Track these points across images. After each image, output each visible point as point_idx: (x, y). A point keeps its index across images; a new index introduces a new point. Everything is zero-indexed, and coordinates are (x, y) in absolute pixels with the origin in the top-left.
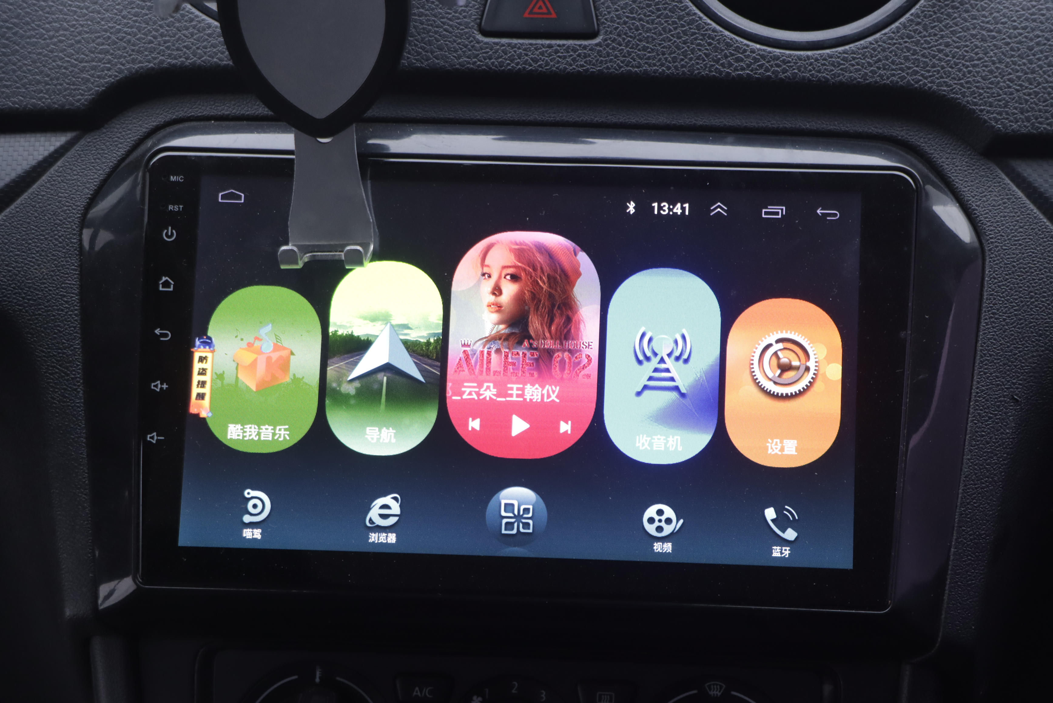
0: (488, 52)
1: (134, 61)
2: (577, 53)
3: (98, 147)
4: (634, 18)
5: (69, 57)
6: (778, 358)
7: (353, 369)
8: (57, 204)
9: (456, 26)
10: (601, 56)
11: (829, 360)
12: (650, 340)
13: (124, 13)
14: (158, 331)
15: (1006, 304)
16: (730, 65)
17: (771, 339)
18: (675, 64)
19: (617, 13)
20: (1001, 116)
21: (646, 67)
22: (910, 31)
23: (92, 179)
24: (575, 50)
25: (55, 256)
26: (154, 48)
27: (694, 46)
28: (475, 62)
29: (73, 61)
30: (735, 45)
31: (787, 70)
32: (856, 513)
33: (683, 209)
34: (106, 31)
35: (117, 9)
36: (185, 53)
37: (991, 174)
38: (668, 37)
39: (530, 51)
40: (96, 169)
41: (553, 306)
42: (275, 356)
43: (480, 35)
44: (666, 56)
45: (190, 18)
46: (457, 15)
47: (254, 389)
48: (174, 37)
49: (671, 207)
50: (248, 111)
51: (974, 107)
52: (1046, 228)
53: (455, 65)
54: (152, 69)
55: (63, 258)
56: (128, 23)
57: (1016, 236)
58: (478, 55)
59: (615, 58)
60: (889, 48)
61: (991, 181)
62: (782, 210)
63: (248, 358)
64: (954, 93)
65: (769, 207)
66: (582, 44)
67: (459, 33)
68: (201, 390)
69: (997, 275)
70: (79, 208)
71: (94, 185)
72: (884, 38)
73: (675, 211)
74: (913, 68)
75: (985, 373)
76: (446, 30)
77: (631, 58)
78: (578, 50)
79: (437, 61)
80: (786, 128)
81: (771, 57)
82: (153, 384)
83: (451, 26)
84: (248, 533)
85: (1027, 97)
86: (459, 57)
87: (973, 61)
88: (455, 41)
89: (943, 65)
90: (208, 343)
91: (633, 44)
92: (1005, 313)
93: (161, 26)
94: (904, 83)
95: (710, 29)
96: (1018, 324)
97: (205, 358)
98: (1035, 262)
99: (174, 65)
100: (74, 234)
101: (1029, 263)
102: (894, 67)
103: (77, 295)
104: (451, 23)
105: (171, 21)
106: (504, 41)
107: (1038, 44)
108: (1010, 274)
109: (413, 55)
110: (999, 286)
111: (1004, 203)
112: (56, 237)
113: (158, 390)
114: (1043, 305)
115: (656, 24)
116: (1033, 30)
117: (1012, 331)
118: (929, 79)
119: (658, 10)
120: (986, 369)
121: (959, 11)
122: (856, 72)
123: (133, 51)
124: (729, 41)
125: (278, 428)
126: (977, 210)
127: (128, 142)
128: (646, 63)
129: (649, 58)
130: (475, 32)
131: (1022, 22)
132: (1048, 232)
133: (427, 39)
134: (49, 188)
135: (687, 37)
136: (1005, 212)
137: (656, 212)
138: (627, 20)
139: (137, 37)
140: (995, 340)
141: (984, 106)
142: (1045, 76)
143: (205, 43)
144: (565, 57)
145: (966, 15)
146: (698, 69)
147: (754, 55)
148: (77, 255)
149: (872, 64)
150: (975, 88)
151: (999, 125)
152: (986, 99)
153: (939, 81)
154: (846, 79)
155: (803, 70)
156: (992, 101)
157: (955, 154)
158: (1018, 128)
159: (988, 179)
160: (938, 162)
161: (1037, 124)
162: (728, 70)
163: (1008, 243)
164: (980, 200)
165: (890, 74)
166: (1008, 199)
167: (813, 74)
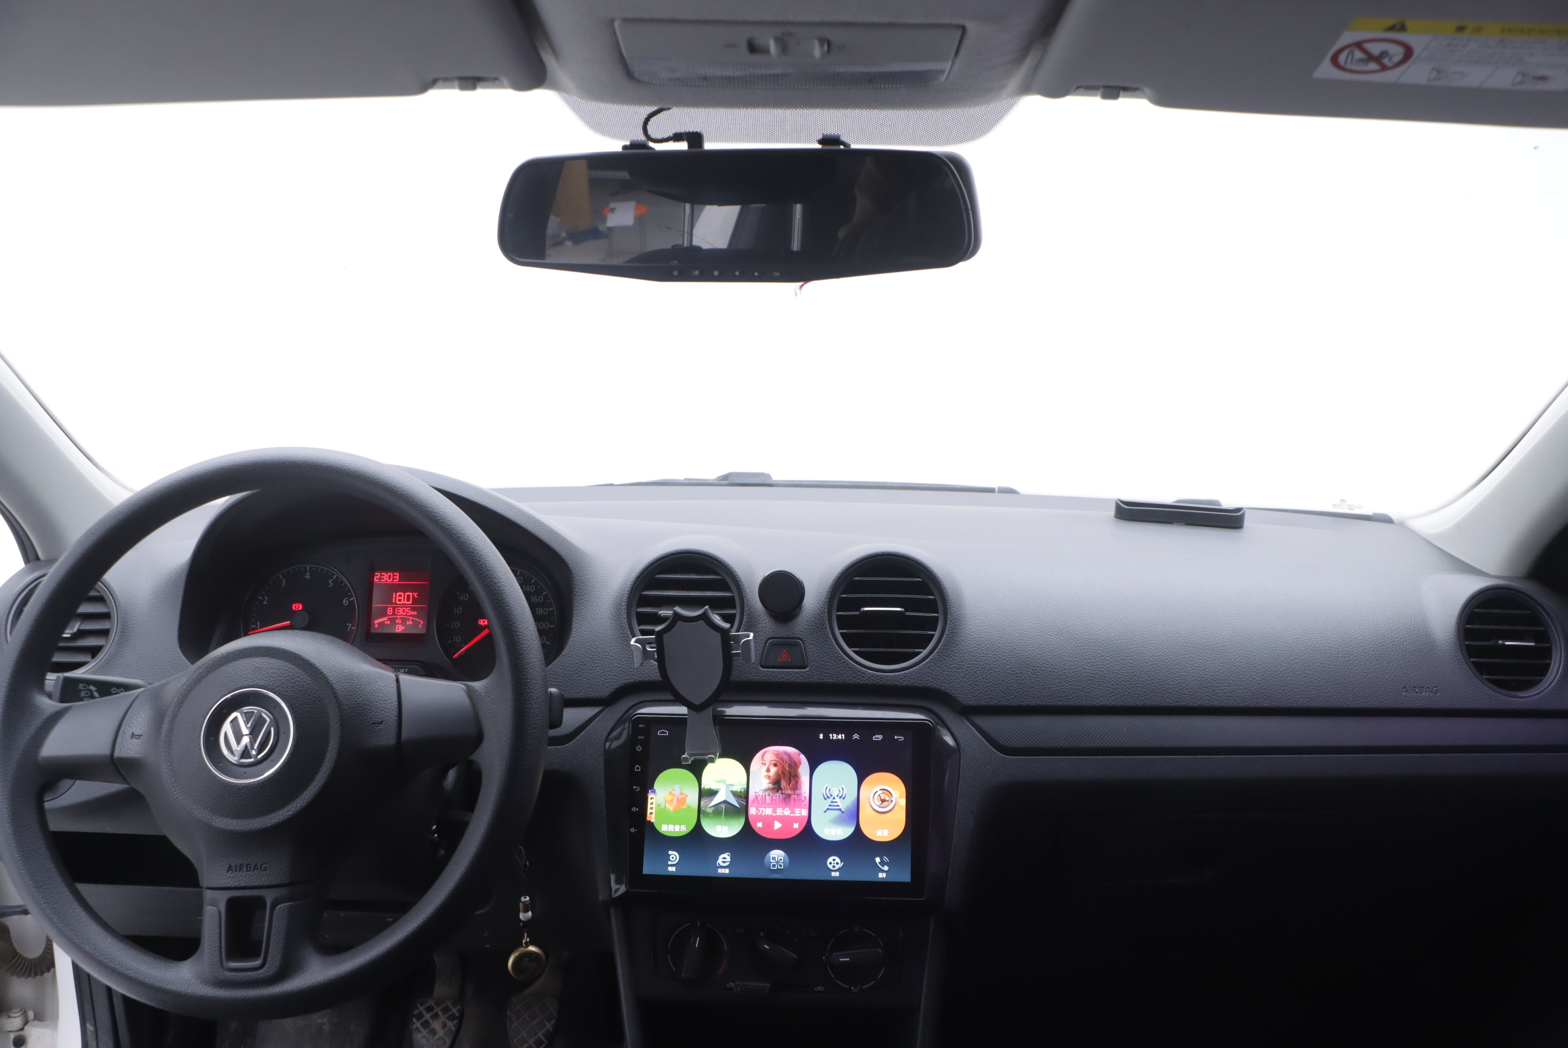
0: (764, 674)
1: (625, 679)
2: (799, 674)
3: (611, 712)
4: (821, 661)
5: (601, 677)
6: (880, 797)
7: (711, 802)
8: (597, 735)
9: (751, 664)
10: (808, 675)
11: (900, 797)
12: (830, 790)
13: (622, 660)
14: (634, 787)
16: (860, 679)
17: (878, 788)
18: (838, 679)
19: (814, 658)
20: (965, 698)
21: (827, 680)
22: (930, 665)
23: (609, 725)
25: (595, 753)
26: (634, 674)
27: (846, 671)
28: (759, 678)
29: (602, 679)
30: (862, 671)
31: (883, 680)
32: (912, 860)
33: (842, 737)
34: (615, 667)
35: (619, 659)
36: (644, 676)
37: (962, 721)
38: (835, 668)
39: (781, 673)
40: (612, 721)
41: (791, 776)
42: (680, 797)
43: (761, 668)
44: (835, 675)
46: (751, 660)
47: (672, 810)
48: (642, 669)
49: (837, 736)
51: (955, 695)
52: (984, 743)
53: (751, 679)
54: (632, 682)
55: (598, 753)
56: (624, 664)
57: (972, 746)
58: (760, 675)
59: (814, 676)
60: (921, 672)
61: (963, 724)
62: (881, 736)
63: (670, 798)
64: (947, 690)
65: (876, 735)
66: (801, 671)
67: (753, 667)
68: (651, 811)
70: (605, 736)
71: (611, 727)
72: (919, 668)
74: (931, 680)
76: (747, 666)
77: (820, 676)
79: (744, 678)
80: (882, 703)
81: (875, 676)
82: (632, 808)
83: (749, 664)
84: (670, 869)
86: (753, 676)
87: (954, 677)
88: (751, 670)
89: (942, 679)
90: (654, 792)
91: (821, 671)
92: (969, 777)
94: (927, 686)
95: (849, 663)
96: (974, 782)
97: (653, 798)
99: (641, 681)
100: (603, 745)
101: (978, 758)
102: (923, 680)
103: (603, 772)
106: (770, 670)
107: (979, 670)
108: (970, 762)
109: (734, 676)
110: (966, 767)
111: (966, 730)
112: (596, 747)
113: (635, 811)
115: (830, 663)
116: (976, 665)
118: (937, 684)
119: (831, 657)
120: (962, 800)
121: (948, 657)
122: (909, 681)
123: (625, 675)
124: (859, 669)
125: (682, 826)
126: (957, 735)
127: (621, 712)
128: (827, 678)
129: (827, 676)
130: (759, 666)
133: (740, 671)
134: (592, 729)
135: (842, 668)
136: (966, 734)
137: (831, 738)
138: (818, 661)
139: (627, 670)
140: (965, 786)
141: (959, 694)
143: (652, 671)
144: (794, 676)
145: (951, 659)
146: (847, 680)
147: (870, 675)
148: (604, 752)
149: (915, 678)
150: (955, 688)
151: (965, 702)
152: (960, 692)
153: (941, 685)
154: (905, 684)
155: (888, 681)
156: (962, 693)
157: (948, 713)
158: (972, 703)
159: (961, 723)
160: (942, 717)
161: (979, 702)
162: (859, 681)
163: (972, 750)
164: (958, 732)
165: (922, 682)
166: (969, 731)
167: (892, 682)
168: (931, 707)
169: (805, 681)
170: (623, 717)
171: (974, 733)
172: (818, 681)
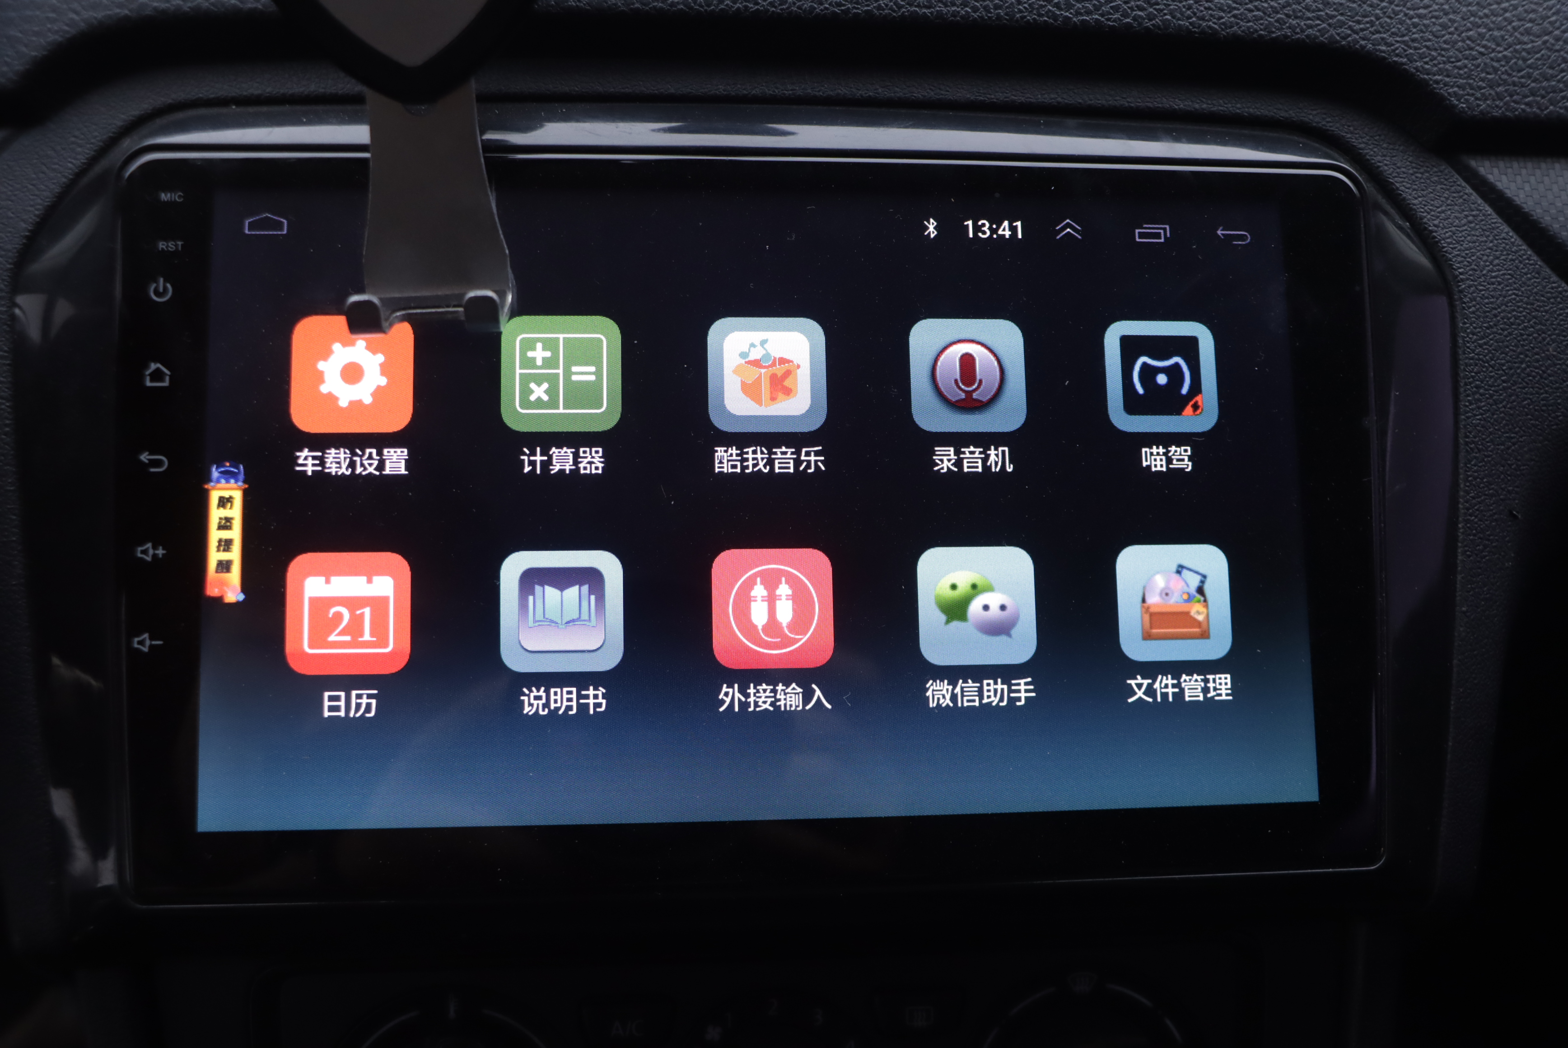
3: (41, 152)
14: (144, 457)
15: (1491, 372)
20: (1464, 90)
23: (32, 206)
31: (1155, 15)
33: (1013, 229)
37: (1446, 180)
40: (38, 189)
49: (994, 226)
50: (292, 88)
51: (1426, 76)
52: (1528, 259)
54: (126, 18)
57: (1492, 271)
61: (1448, 190)
62: (1165, 229)
64: (1397, 55)
65: (1145, 226)
68: (224, 556)
69: (1475, 328)
70: (10, 254)
71: (35, 215)
73: (1000, 232)
74: (1336, 16)
75: (1475, 478)
80: (1149, 108)
82: (140, 549)
85: (1495, 64)
87: (1418, 9)
89: (1377, 14)
90: (234, 474)
92: (1492, 387)
94: (1326, 38)
96: (1508, 402)
97: (229, 500)
98: (1521, 309)
101: (1514, 310)
102: (1309, 15)
103: (7, 401)
108: (1491, 327)
110: (1481, 346)
111: (1470, 222)
113: (149, 559)
114: (1537, 373)
117: (1503, 412)
118: (1361, 34)
120: (1475, 472)
122: (1257, 20)
126: (1436, 232)
127: (92, 143)
132: (1531, 265)
136: (1474, 235)
137: (971, 235)
140: (1483, 427)
141: (1439, 75)
142: (1516, 34)
146: (1020, 11)
148: (6, 333)
149: (1279, 9)
150: (1425, 49)
151: (1462, 103)
152: (1441, 66)
153: (1374, 36)
154: (1242, 32)
155: (1179, 15)
156: (1450, 68)
157: (1393, 149)
158: (1488, 109)
159: (1444, 187)
160: (1373, 161)
161: (1512, 104)
162: (1067, 14)
163: (1484, 282)
164: (1438, 217)
165: (1305, 24)
166: (1474, 216)
167: (1193, 21)
168: (1331, 124)
169: (850, 13)
170: (98, 169)
171: (1490, 222)
172: (904, 12)
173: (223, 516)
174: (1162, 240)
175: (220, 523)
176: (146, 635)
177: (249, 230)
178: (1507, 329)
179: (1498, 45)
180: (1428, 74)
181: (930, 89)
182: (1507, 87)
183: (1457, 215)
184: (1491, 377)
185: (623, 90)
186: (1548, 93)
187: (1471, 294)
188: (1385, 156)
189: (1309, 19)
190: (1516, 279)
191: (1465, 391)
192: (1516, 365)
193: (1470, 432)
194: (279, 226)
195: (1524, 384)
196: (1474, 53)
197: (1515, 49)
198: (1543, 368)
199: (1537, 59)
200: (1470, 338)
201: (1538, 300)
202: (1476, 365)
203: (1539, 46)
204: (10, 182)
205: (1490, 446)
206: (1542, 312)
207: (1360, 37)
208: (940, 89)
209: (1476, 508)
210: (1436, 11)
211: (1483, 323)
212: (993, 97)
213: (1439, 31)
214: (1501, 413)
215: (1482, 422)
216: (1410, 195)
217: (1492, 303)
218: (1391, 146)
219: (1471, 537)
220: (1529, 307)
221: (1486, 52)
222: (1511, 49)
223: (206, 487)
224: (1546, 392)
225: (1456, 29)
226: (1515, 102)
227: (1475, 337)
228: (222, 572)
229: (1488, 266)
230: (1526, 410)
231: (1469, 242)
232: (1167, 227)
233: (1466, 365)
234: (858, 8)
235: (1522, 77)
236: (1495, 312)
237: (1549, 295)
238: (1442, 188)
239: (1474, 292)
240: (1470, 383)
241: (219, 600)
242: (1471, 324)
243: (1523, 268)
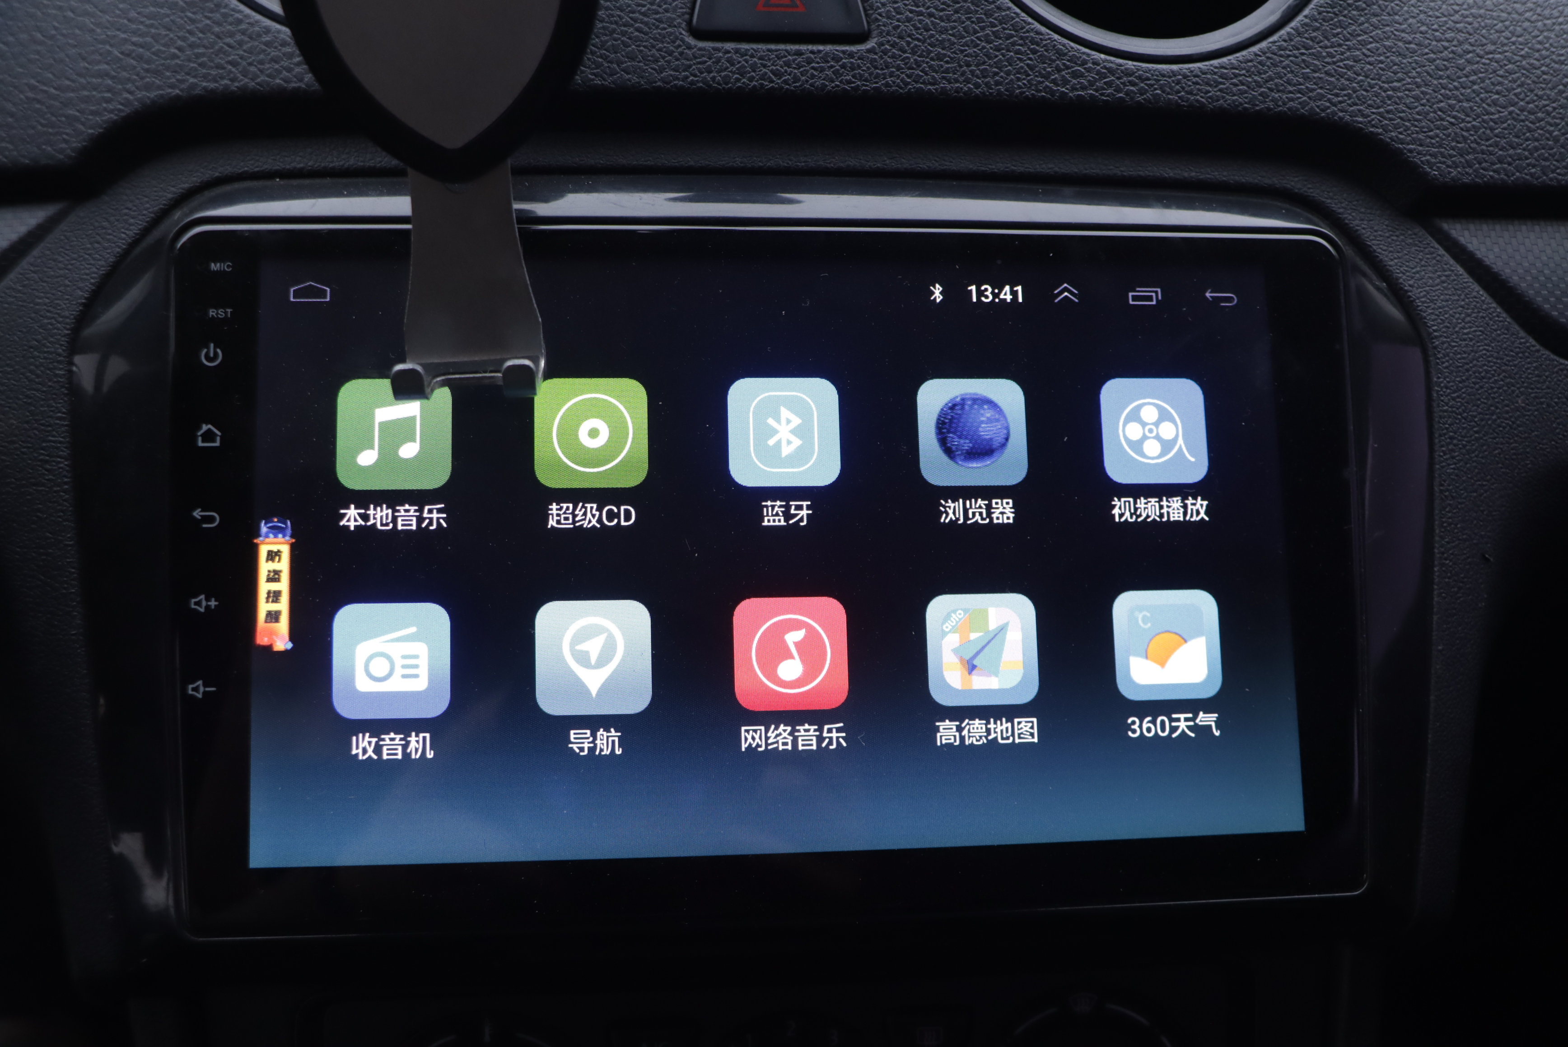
0: (706, 62)
1: (148, 87)
2: (840, 63)
3: (97, 224)
4: (920, 14)
5: (44, 84)
8: (33, 315)
9: (654, 25)
10: (876, 68)
13: (133, 14)
14: (197, 514)
15: (1464, 424)
16: (1065, 82)
18: (987, 80)
19: (896, 6)
20: (1436, 158)
21: (944, 84)
22: (1307, 39)
23: (87, 274)
24: (837, 59)
25: (30, 398)
26: (180, 66)
27: (1012, 54)
28: (687, 77)
29: (52, 91)
30: (1070, 54)
31: (1146, 90)
33: (1014, 293)
34: (104, 42)
35: (120, 10)
36: (230, 72)
37: (1420, 242)
38: (972, 41)
39: (769, 60)
40: (94, 259)
43: (691, 38)
44: (973, 68)
45: (238, 18)
46: (654, 7)
48: (212, 47)
49: (996, 291)
50: (332, 162)
51: (1400, 146)
52: (1498, 316)
53: (655, 82)
54: (178, 97)
55: (43, 400)
56: (139, 29)
57: (1464, 328)
58: (690, 66)
59: (898, 70)
60: (1281, 62)
61: (1422, 251)
62: (1156, 292)
64: (1373, 126)
65: (1138, 289)
66: (847, 51)
67: (659, 34)
68: (273, 607)
69: (1448, 382)
70: (68, 320)
71: (91, 284)
72: (1274, 47)
73: (1002, 296)
74: (1315, 90)
75: (1450, 524)
76: (638, 30)
77: (921, 71)
78: (842, 59)
79: (627, 77)
80: (1140, 176)
81: (1122, 72)
82: (193, 600)
83: (646, 24)
85: (1465, 133)
86: (662, 70)
87: (1392, 82)
88: (653, 46)
89: (1354, 87)
90: (282, 529)
91: (923, 51)
92: (1464, 437)
93: (190, 32)
94: (1306, 111)
95: (1032, 30)
96: (1480, 452)
97: (278, 553)
98: (1492, 364)
99: (212, 91)
100: (59, 362)
101: (1484, 365)
102: (1291, 88)
103: (66, 460)
104: (646, 19)
105: (207, 25)
106: (729, 46)
107: (1469, 61)
108: (1464, 381)
109: (589, 68)
110: (1454, 399)
111: (1443, 282)
112: (32, 367)
113: (202, 610)
114: (1508, 424)
115: (955, 21)
116: (1460, 43)
118: (1339, 106)
120: (1450, 518)
121: (1366, 14)
122: (1241, 94)
123: (147, 71)
124: (1061, 47)
126: (1411, 291)
127: (144, 215)
128: (944, 78)
129: (947, 71)
130: (683, 32)
131: (1445, 31)
132: (1501, 322)
133: (610, 43)
134: (19, 291)
135: (1001, 42)
136: (1446, 294)
137: (975, 300)
138: (910, 15)
139: (153, 49)
140: (1457, 475)
141: (1413, 144)
142: (1484, 105)
143: (262, 56)
144: (822, 70)
145: (1374, 20)
146: (1020, 87)
147: (1098, 68)
148: (65, 395)
149: (1262, 83)
150: (1399, 120)
151: (1435, 170)
152: (1415, 135)
153: (1352, 108)
154: (1228, 105)
155: (1168, 90)
156: (1423, 138)
157: (1371, 214)
158: (1459, 176)
159: (1418, 249)
160: (1352, 225)
161: (1481, 171)
162: (1064, 89)
163: (1456, 338)
164: (1412, 278)
165: (1287, 98)
166: (1446, 276)
167: (1182, 95)
168: (1312, 190)
169: (860, 90)
170: (150, 239)
171: (1461, 282)
172: (910, 88)
173: (271, 569)
174: (1154, 303)
175: (268, 575)
176: (200, 682)
177: (294, 298)
178: (1478, 383)
179: (1468, 116)
180: (1402, 144)
181: (935, 160)
182: (1476, 155)
183: (1431, 275)
184: (1464, 428)
185: (645, 163)
186: (1515, 160)
187: (1445, 350)
188: (1362, 220)
189: (1291, 92)
190: (1486, 335)
191: (1440, 442)
192: (1487, 417)
193: (1445, 481)
194: (323, 294)
195: (1495, 434)
196: (1445, 123)
197: (1483, 119)
198: (1513, 419)
199: (1505, 129)
200: (1444, 392)
201: (1507, 355)
202: (1450, 417)
203: (1506, 116)
204: (67, 252)
205: (1463, 494)
206: (1511, 366)
207: (1339, 109)
208: (944, 160)
209: (1451, 552)
210: (1409, 84)
211: (1456, 377)
212: (994, 167)
213: (1413, 103)
214: (1474, 462)
215: (1456, 471)
216: (1387, 256)
217: (1464, 358)
218: (1369, 211)
219: (1447, 580)
220: (1498, 361)
221: (1456, 122)
222: (1480, 119)
223: (255, 541)
224: (1516, 442)
225: (1428, 100)
226: (1483, 169)
227: (1448, 391)
228: (271, 622)
229: (1460, 323)
230: (1497, 459)
231: (1442, 301)
232: (1159, 290)
233: (1441, 417)
234: (867, 86)
235: (1491, 146)
236: (1467, 367)
237: (1518, 350)
238: (1416, 250)
239: (1447, 348)
240: (1445, 434)
241: (268, 648)
242: (1445, 379)
243: (1493, 325)
